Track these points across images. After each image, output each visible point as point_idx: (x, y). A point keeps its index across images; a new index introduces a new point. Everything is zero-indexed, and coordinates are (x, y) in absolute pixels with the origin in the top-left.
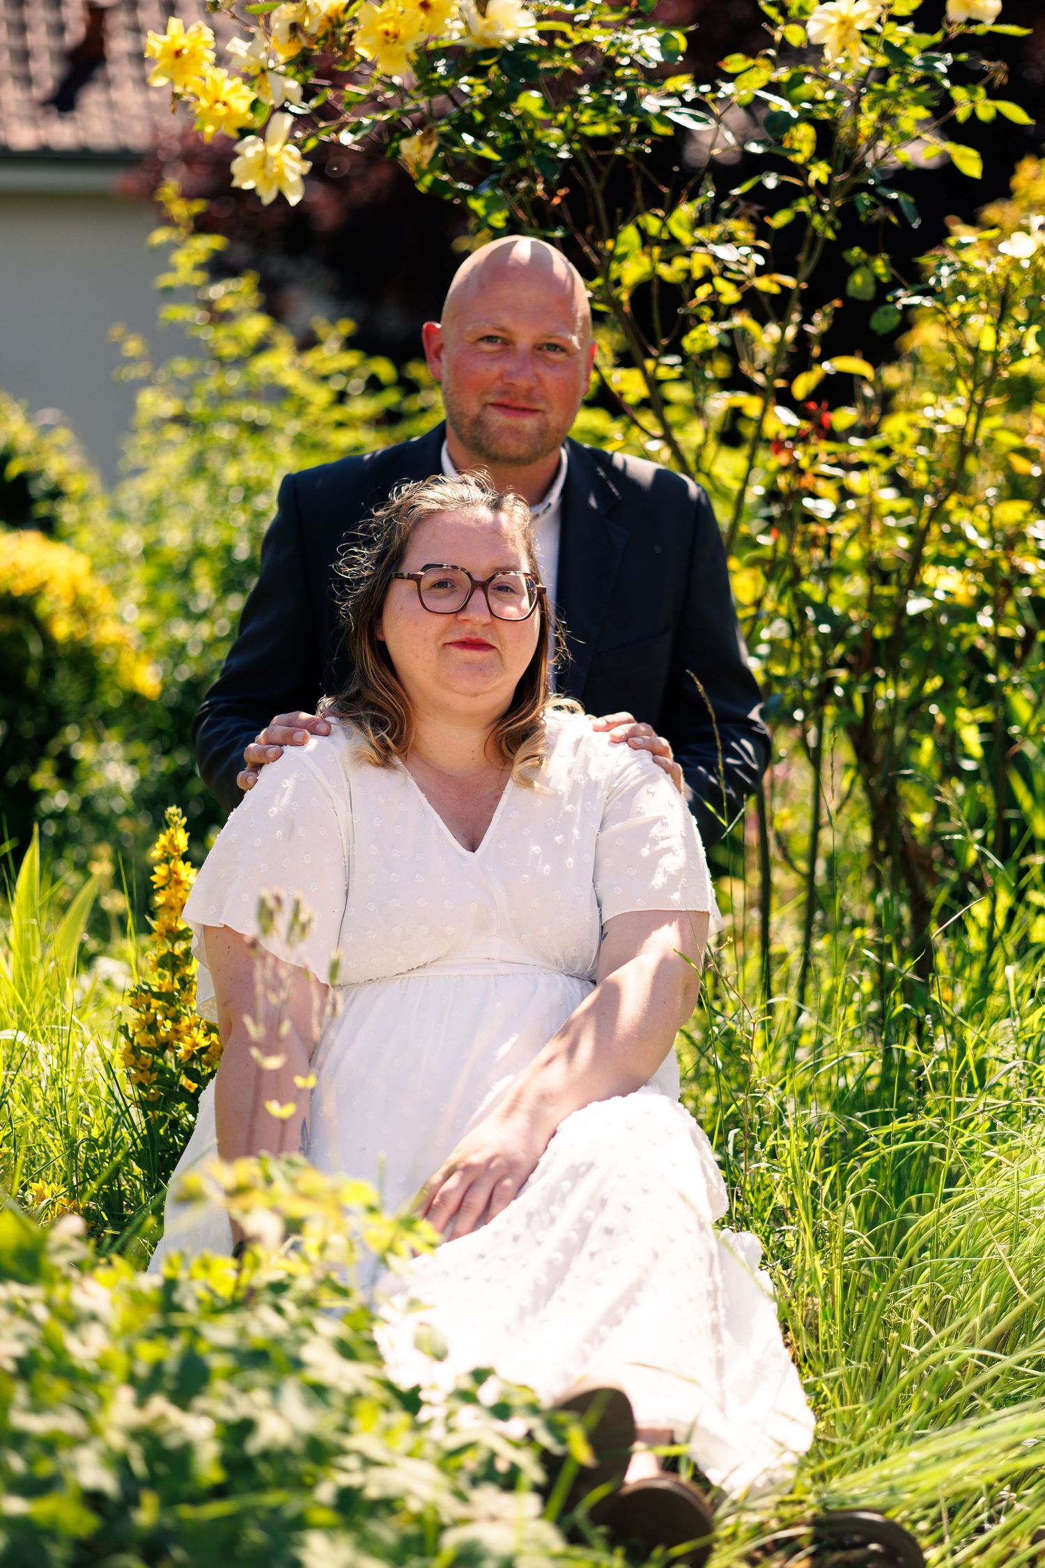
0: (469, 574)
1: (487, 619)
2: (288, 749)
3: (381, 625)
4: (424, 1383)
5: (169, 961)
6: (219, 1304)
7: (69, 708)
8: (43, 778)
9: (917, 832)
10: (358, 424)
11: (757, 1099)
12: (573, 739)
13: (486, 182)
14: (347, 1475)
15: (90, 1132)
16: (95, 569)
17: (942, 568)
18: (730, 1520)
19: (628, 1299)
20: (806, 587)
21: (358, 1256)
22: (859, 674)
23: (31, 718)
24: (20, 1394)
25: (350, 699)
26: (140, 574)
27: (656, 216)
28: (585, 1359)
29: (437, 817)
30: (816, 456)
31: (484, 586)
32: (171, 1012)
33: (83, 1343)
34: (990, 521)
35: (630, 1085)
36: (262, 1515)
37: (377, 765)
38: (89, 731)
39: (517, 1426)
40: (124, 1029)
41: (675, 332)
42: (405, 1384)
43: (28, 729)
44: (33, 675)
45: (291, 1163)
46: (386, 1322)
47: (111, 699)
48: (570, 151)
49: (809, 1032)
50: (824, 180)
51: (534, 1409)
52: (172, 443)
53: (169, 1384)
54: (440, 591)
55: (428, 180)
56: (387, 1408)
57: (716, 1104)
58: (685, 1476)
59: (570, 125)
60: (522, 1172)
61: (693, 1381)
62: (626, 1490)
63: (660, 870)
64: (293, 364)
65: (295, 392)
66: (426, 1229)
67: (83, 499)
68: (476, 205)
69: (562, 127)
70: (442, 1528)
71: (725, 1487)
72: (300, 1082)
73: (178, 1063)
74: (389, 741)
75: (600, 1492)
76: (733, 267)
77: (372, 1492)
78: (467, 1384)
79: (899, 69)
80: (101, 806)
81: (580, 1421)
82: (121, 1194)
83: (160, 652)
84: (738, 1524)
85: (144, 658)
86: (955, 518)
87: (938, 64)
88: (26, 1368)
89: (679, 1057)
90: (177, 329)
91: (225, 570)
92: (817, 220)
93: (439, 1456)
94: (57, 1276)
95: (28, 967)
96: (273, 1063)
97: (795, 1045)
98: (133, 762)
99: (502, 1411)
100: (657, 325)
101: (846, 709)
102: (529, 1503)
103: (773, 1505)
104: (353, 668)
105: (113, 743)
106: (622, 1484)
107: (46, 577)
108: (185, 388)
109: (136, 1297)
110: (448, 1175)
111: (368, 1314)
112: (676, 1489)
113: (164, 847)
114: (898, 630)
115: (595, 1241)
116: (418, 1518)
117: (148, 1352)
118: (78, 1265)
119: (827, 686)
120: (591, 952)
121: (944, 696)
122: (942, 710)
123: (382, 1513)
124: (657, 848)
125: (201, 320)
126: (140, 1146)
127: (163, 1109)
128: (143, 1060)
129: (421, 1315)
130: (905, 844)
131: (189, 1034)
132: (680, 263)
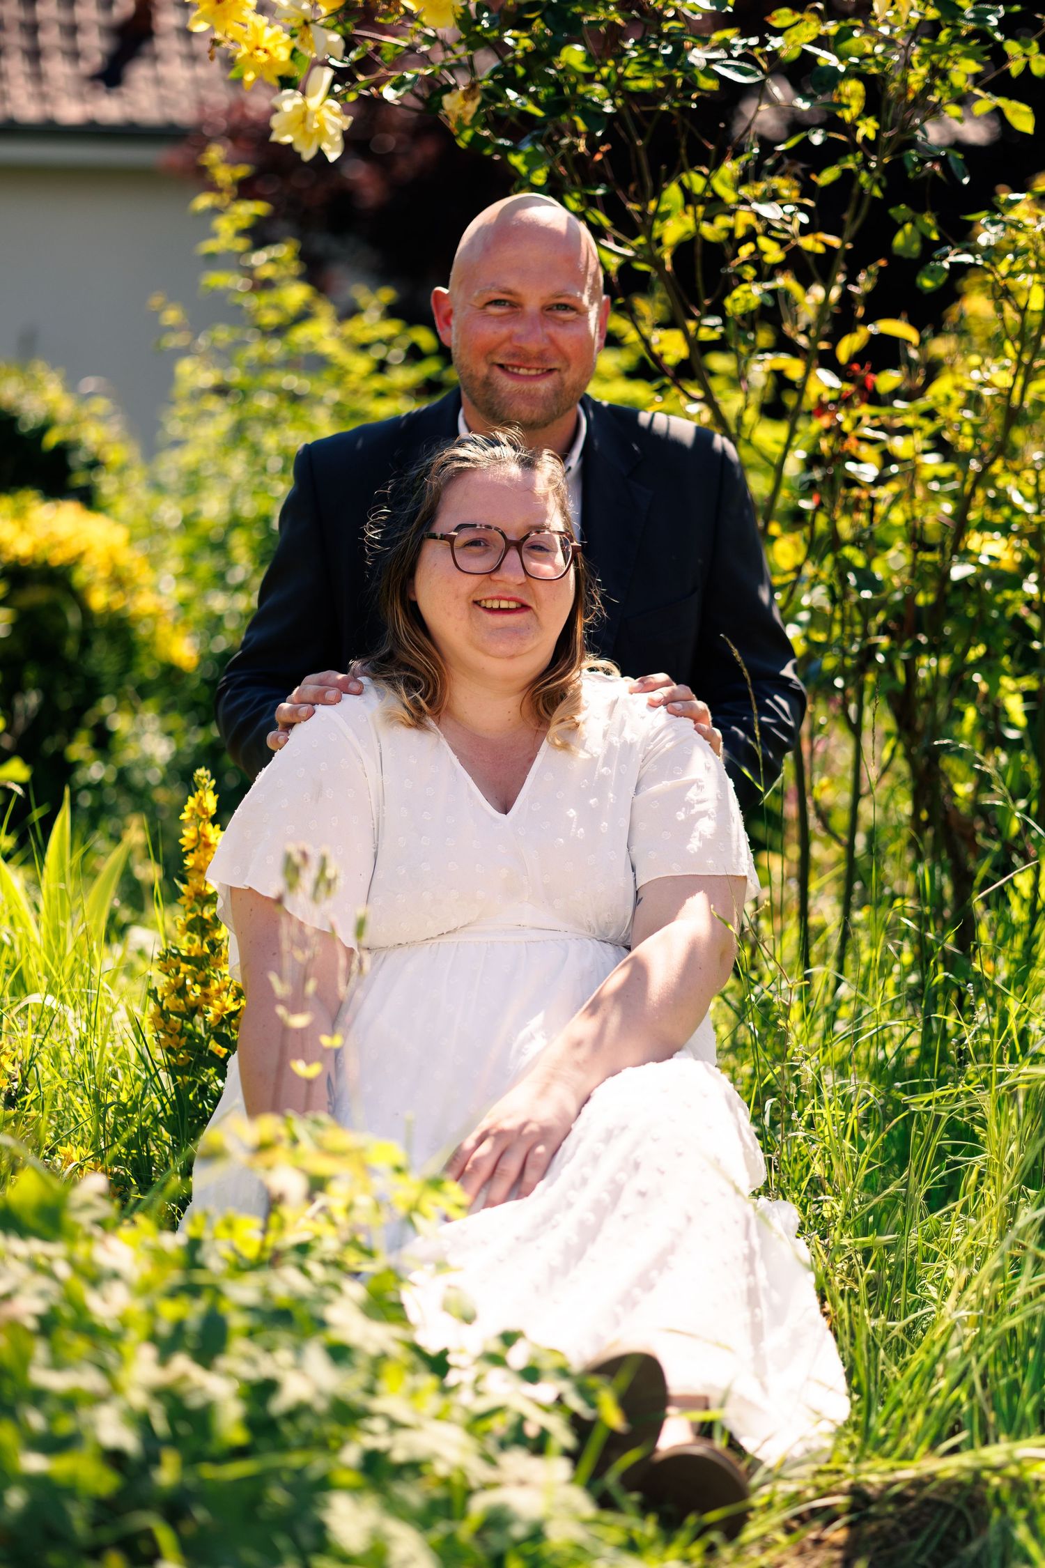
0: (502, 534)
1: (521, 579)
2: (320, 708)
3: (413, 585)
4: (452, 1346)
5: (198, 925)
6: (243, 1265)
7: (105, 679)
8: (79, 749)
9: (959, 802)
10: (399, 394)
11: (793, 1068)
12: (609, 701)
13: (528, 137)
14: (375, 1437)
15: (118, 1096)
16: (132, 540)
17: (987, 535)
18: (766, 1490)
19: (661, 1262)
20: (849, 552)
21: (384, 1217)
22: (901, 641)
23: (67, 689)
24: (40, 1351)
25: (383, 660)
26: (177, 546)
27: (701, 173)
28: (617, 1323)
29: (469, 779)
30: (859, 419)
31: (518, 545)
32: (201, 976)
33: (105, 1300)
34: (1037, 485)
35: (666, 1051)
36: (286, 1477)
37: (410, 726)
38: (125, 703)
39: (546, 1391)
40: (153, 993)
41: (718, 292)
42: (433, 1348)
43: (65, 701)
44: (71, 646)
45: (317, 1123)
46: (414, 1284)
47: (147, 670)
48: (614, 105)
49: (848, 1003)
50: (872, 136)
51: (563, 1373)
52: (211, 415)
53: (190, 1343)
54: (475, 549)
55: (468, 135)
56: (412, 1370)
57: (753, 1076)
58: (720, 1443)
59: (614, 78)
60: (555, 1139)
61: (729, 1349)
62: (659, 1457)
63: (696, 834)
64: (332, 334)
65: (335, 361)
66: (455, 1192)
67: (122, 470)
68: (516, 160)
69: (604, 82)
70: (469, 1493)
71: (759, 1455)
72: (326, 1041)
73: (208, 1028)
74: (423, 703)
75: (631, 1457)
76: (778, 225)
77: (399, 1456)
78: (495, 1346)
79: (949, 23)
80: (137, 777)
81: (610, 1383)
82: (150, 1160)
83: (197, 623)
84: (773, 1493)
85: (180, 629)
86: (1000, 483)
87: (990, 17)
88: (47, 1325)
89: (715, 1028)
90: (219, 296)
91: (263, 540)
92: (864, 177)
93: (466, 1419)
94: (80, 1233)
95: (57, 932)
96: (299, 1021)
97: (833, 1017)
98: (170, 734)
99: (531, 1374)
100: (700, 285)
101: (887, 676)
102: (560, 1468)
103: (809, 1475)
104: (385, 628)
105: (149, 713)
106: (654, 1450)
107: (83, 548)
108: (223, 356)
109: (158, 1256)
110: (480, 1141)
111: (396, 1275)
112: (711, 1456)
113: (193, 810)
114: (942, 597)
115: (628, 1202)
116: (446, 1482)
117: (170, 1311)
118: (100, 1223)
119: (868, 653)
120: (625, 917)
121: (988, 665)
122: (985, 679)
123: (408, 1475)
124: (693, 812)
125: (243, 286)
126: (169, 1112)
127: (192, 1075)
128: (172, 1024)
129: (452, 1278)
130: (946, 813)
131: (218, 998)
132: (722, 221)
